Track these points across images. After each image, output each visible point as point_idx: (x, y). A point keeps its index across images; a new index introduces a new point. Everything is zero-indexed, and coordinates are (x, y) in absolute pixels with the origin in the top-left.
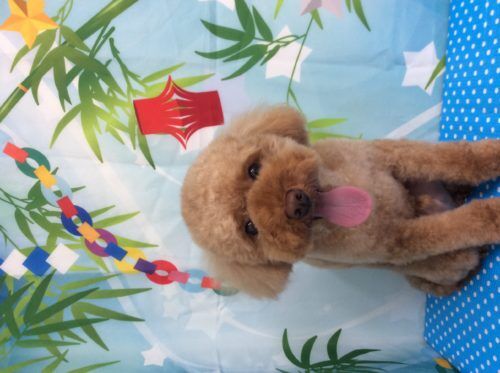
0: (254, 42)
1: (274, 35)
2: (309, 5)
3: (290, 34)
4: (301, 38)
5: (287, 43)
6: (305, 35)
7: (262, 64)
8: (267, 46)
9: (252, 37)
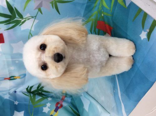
0: (16, 19)
1: (23, 16)
2: (37, 7)
3: (30, 16)
4: (35, 17)
5: (29, 19)
6: (36, 16)
7: (19, 26)
8: (21, 20)
9: (15, 17)
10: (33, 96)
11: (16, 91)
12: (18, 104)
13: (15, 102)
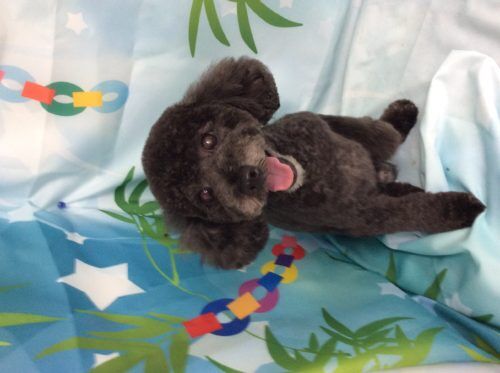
10: (154, 224)
11: (65, 200)
12: (85, 242)
13: (67, 232)
